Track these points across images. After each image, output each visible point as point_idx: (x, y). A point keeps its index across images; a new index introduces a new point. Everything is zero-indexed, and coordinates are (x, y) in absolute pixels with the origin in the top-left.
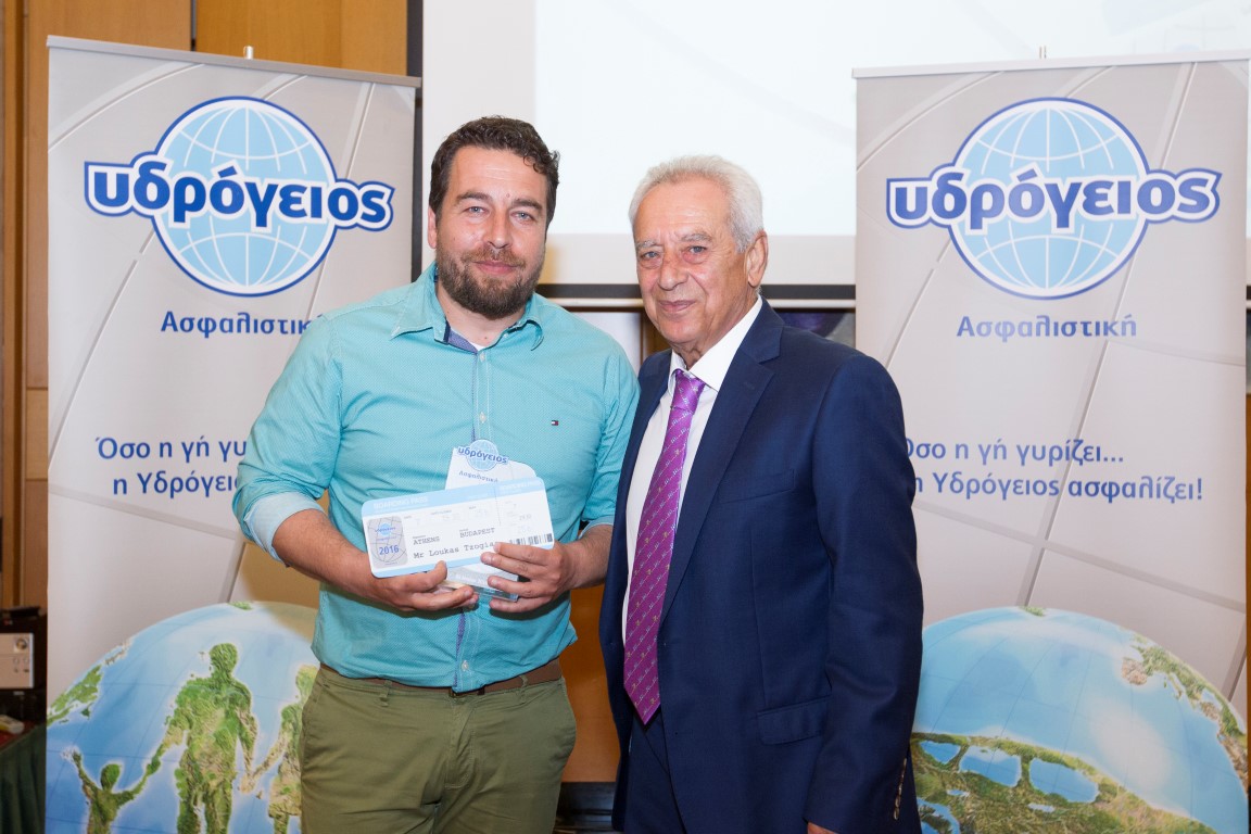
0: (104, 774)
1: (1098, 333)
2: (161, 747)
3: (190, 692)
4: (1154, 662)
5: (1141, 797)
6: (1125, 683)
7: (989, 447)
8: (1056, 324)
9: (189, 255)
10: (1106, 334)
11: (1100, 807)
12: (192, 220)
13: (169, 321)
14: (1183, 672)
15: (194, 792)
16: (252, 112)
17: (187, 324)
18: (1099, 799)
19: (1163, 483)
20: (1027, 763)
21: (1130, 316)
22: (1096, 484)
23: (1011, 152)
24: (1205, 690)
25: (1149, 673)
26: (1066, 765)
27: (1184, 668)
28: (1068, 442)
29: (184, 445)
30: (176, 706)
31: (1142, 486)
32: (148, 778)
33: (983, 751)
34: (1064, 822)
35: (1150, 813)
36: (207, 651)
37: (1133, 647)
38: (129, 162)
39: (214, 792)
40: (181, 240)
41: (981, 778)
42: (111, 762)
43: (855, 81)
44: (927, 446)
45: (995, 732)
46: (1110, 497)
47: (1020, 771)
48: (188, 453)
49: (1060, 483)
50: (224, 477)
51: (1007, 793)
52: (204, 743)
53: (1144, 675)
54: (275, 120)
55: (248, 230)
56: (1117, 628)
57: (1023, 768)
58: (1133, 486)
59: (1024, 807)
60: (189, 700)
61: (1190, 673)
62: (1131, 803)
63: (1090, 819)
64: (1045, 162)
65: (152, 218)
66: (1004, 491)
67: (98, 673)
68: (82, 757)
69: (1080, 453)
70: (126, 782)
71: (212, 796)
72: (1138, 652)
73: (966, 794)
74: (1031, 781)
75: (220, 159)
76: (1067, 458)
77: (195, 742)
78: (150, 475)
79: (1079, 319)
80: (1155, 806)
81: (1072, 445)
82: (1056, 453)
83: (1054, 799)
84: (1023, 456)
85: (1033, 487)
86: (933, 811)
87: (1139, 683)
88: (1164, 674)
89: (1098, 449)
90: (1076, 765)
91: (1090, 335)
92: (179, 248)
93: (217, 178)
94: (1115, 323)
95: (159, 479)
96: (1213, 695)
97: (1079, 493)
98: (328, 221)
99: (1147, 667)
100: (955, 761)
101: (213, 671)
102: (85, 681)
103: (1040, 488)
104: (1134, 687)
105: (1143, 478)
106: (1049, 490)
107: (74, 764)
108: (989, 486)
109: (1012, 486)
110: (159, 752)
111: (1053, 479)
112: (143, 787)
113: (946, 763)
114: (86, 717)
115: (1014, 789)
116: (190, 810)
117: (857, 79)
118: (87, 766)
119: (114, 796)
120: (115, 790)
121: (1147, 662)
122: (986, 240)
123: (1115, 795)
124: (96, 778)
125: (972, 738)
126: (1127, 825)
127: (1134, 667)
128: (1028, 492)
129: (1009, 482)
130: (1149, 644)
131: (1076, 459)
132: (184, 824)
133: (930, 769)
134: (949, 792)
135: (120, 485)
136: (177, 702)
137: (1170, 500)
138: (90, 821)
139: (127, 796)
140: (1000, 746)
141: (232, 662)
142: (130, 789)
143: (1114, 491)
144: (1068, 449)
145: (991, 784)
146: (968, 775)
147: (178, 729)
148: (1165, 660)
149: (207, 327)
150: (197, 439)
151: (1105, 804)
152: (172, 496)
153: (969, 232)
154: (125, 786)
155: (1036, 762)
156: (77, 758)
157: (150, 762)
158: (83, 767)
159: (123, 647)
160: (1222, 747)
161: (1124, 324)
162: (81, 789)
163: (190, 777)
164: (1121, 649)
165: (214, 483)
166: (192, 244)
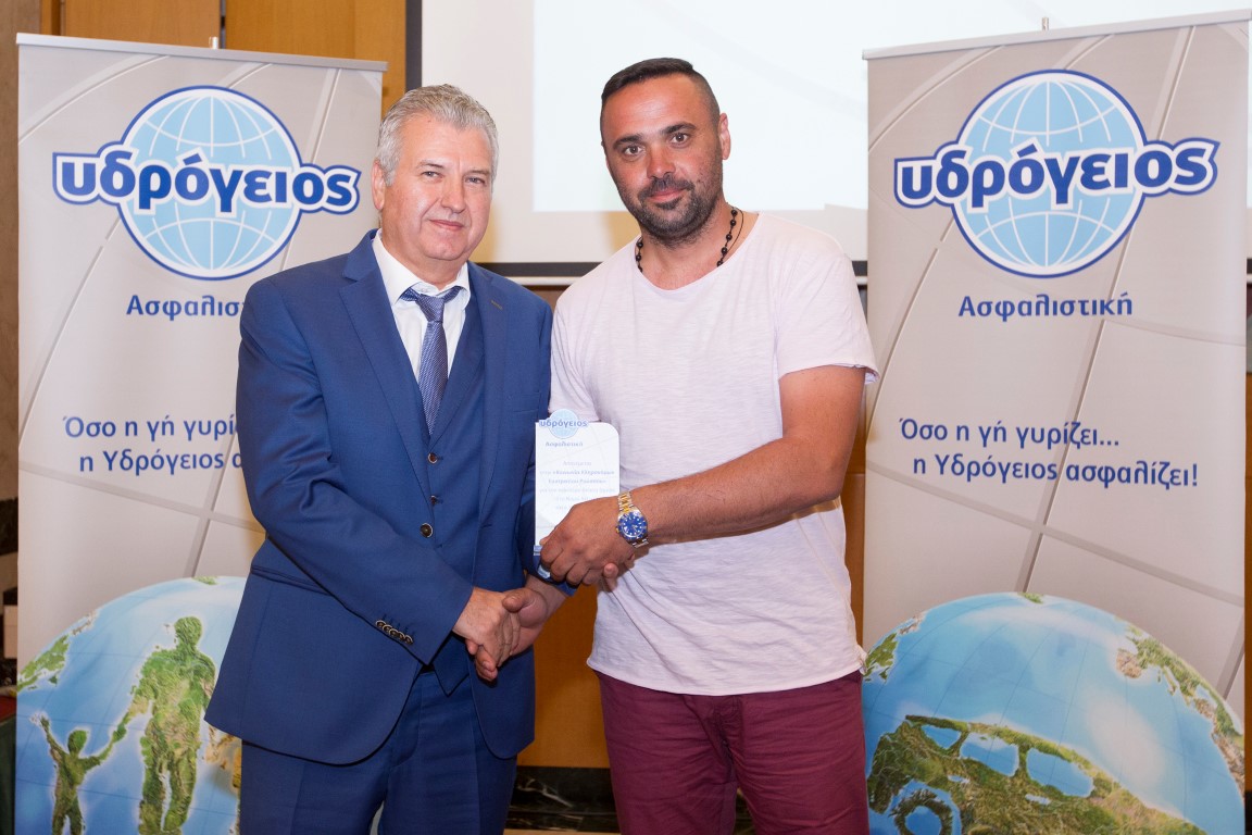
0: (71, 739)
1: (1094, 312)
2: (127, 715)
3: (155, 663)
4: (1148, 655)
5: (1135, 794)
6: (1121, 676)
7: (989, 429)
8: (1055, 304)
9: (154, 240)
10: (1102, 313)
11: (1095, 801)
12: (158, 206)
13: (135, 305)
14: (1177, 667)
15: (159, 759)
16: (216, 101)
17: (153, 308)
18: (1094, 794)
19: (1158, 468)
20: (1025, 752)
21: (1126, 294)
22: (1093, 468)
23: (1012, 127)
24: (1199, 687)
25: (1143, 666)
26: (1062, 757)
27: (1178, 663)
28: (1066, 424)
29: (149, 424)
30: (141, 676)
31: (1137, 471)
32: (114, 745)
33: (983, 738)
34: (1059, 816)
35: (1143, 811)
36: (172, 625)
37: (1128, 638)
38: (95, 152)
39: (179, 761)
40: (146, 225)
41: (980, 765)
42: (78, 728)
43: (866, 62)
44: (930, 427)
45: (993, 719)
46: (1106, 482)
47: (1017, 760)
48: (153, 432)
49: (1058, 467)
50: (188, 456)
51: (1006, 783)
52: (169, 713)
53: (1138, 668)
54: (240, 107)
55: (213, 215)
56: (1112, 617)
57: (1021, 758)
58: (1128, 471)
59: (1021, 797)
60: (154, 671)
61: (1183, 667)
62: (1125, 800)
63: (1086, 814)
64: (1045, 137)
65: (118, 205)
66: (1004, 474)
67: (65, 642)
68: (50, 722)
69: (1077, 436)
70: (92, 749)
71: (177, 765)
72: (1133, 644)
73: (967, 781)
74: (1028, 771)
75: (185, 147)
76: (1065, 441)
77: (160, 712)
78: (116, 453)
79: (1076, 297)
80: (1148, 805)
81: (1069, 428)
82: (1054, 436)
83: (1050, 791)
84: (1022, 439)
85: (1031, 471)
86: (935, 796)
87: (1134, 676)
88: (1158, 668)
89: (1095, 432)
90: (1072, 757)
91: (1087, 314)
92: (144, 234)
93: (182, 166)
94: (1111, 302)
95: (125, 457)
96: (1207, 692)
97: (1077, 477)
98: (293, 205)
99: (1141, 659)
100: (956, 747)
101: (178, 643)
102: (53, 650)
103: (1038, 471)
104: (1128, 678)
105: (1138, 463)
106: (1048, 474)
107: (43, 729)
108: (989, 469)
109: (1011, 469)
110: (125, 720)
111: (1051, 463)
112: (110, 753)
113: (947, 748)
114: (54, 685)
115: (1012, 779)
116: (155, 777)
117: (868, 60)
118: (55, 732)
119: (81, 761)
120: (82, 755)
121: (1141, 654)
122: (986, 217)
123: (1110, 791)
124: (63, 742)
125: (973, 725)
126: (1121, 823)
127: (1129, 660)
128: (1027, 476)
129: (1009, 465)
130: (1144, 636)
131: (1074, 442)
132: (149, 790)
133: (932, 754)
134: (950, 778)
135: (87, 463)
136: (142, 672)
137: (1164, 487)
138: (58, 784)
139: (93, 762)
140: (998, 733)
141: (196, 634)
142: (97, 754)
143: (1110, 476)
144: (1066, 431)
145: (990, 773)
146: (969, 762)
147: (144, 699)
148: (1159, 653)
149: (172, 310)
150: (162, 419)
151: (1100, 799)
152: (138, 474)
153: (971, 210)
154: (92, 751)
155: (1033, 752)
156: (45, 723)
157: (116, 729)
158: (50, 732)
159: (90, 618)
160: (1217, 747)
161: (1120, 303)
162: (49, 753)
163: (155, 745)
164: (1117, 639)
165: (179, 461)
166: (158, 230)
